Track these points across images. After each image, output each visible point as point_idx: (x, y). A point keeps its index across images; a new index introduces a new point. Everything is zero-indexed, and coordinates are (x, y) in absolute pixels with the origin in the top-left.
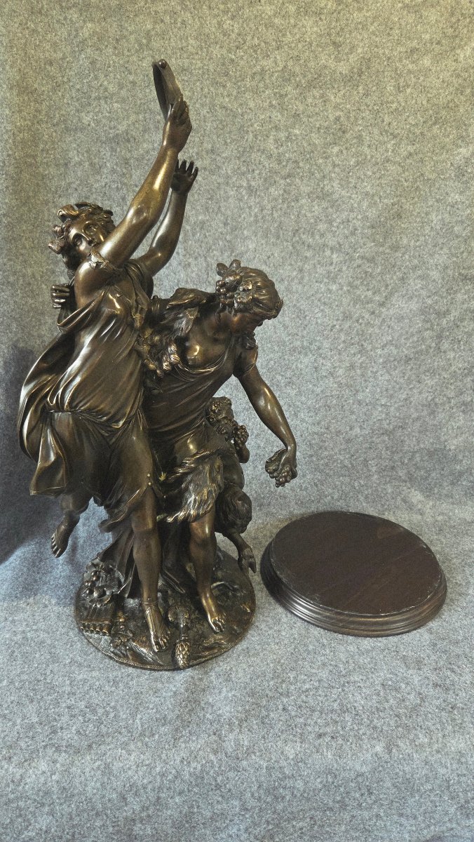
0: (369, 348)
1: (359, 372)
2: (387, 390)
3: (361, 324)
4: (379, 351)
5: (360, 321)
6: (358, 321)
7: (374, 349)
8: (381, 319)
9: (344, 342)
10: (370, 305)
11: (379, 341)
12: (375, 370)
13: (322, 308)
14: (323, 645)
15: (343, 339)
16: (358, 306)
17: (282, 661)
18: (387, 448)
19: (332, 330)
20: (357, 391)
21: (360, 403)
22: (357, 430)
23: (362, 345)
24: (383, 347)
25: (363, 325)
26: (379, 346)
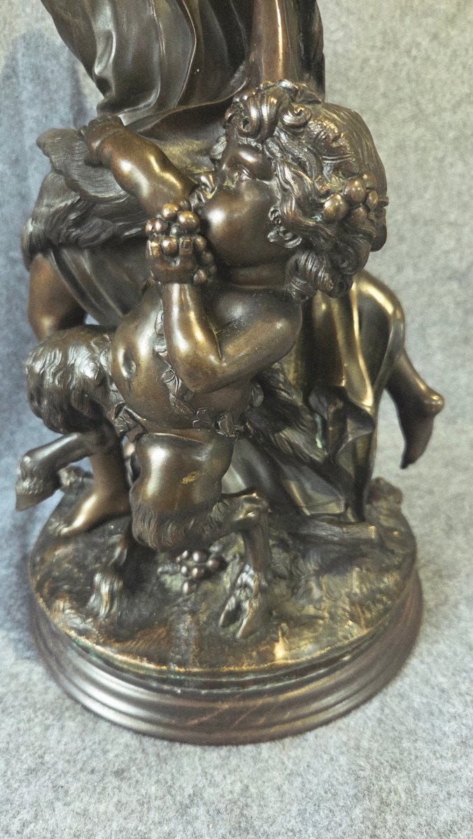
0: (430, 108)
1: (413, 158)
2: (459, 194)
3: (415, 58)
4: (447, 116)
5: (414, 52)
6: (408, 52)
7: (439, 110)
8: (449, 52)
9: (384, 95)
10: (430, 20)
11: (448, 96)
12: (440, 154)
13: (343, 20)
14: (443, 691)
15: (382, 90)
16: (408, 20)
17: (365, 744)
18: (458, 304)
19: (362, 69)
20: (410, 197)
21: (414, 220)
22: (409, 273)
23: (418, 104)
24: (455, 108)
25: (419, 61)
26: (448, 106)
